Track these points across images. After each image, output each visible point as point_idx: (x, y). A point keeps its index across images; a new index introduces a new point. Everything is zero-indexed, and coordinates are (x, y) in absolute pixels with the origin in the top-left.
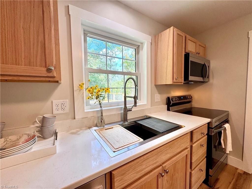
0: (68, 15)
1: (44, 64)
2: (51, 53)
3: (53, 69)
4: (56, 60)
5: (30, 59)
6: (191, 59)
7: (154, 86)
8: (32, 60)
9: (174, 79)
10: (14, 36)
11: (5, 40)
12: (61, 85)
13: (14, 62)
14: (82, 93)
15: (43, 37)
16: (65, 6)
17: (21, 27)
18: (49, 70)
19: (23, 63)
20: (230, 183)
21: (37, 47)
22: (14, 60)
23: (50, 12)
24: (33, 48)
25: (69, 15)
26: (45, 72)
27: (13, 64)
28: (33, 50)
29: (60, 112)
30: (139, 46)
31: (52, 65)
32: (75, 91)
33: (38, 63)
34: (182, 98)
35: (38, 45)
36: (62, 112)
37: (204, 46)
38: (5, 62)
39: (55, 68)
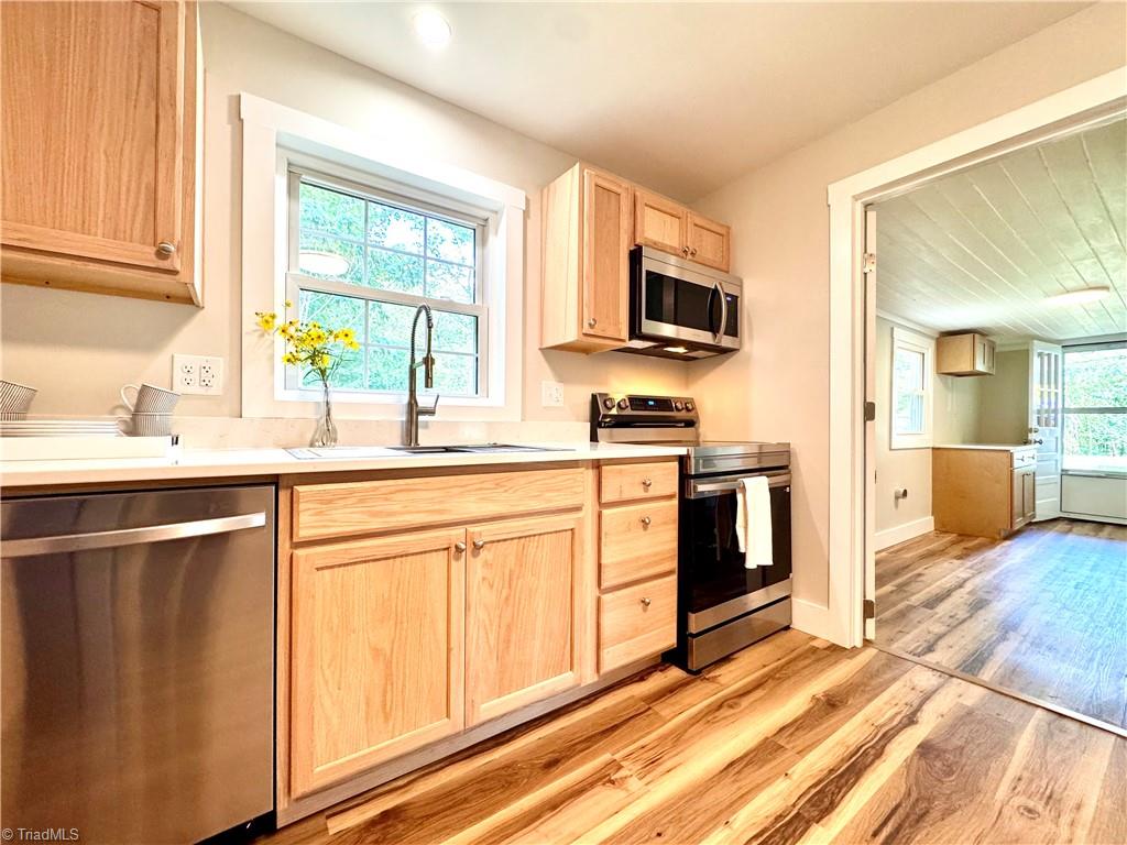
0: (237, 120)
1: (150, 239)
2: (170, 214)
3: (173, 249)
4: (183, 231)
5: (117, 225)
6: (648, 265)
7: (539, 352)
8: (122, 227)
9: (586, 325)
10: (85, 170)
11: (63, 177)
12: (202, 312)
13: (79, 227)
14: (268, 343)
15: (152, 175)
16: (231, 97)
17: (102, 150)
18: (162, 253)
19: (100, 232)
20: (764, 666)
21: (137, 198)
22: (80, 222)
23: (174, 117)
24: (127, 200)
25: (241, 121)
26: (154, 257)
27: (76, 231)
28: (127, 204)
29: (195, 389)
30: (486, 220)
31: (172, 242)
32: (247, 333)
33: (137, 233)
34: (651, 403)
35: (138, 192)
36: (202, 391)
37: (723, 231)
38: (57, 225)
39: (178, 250)
